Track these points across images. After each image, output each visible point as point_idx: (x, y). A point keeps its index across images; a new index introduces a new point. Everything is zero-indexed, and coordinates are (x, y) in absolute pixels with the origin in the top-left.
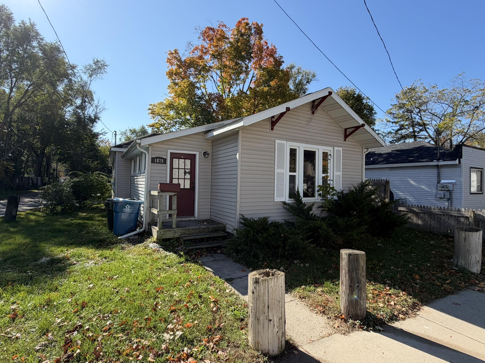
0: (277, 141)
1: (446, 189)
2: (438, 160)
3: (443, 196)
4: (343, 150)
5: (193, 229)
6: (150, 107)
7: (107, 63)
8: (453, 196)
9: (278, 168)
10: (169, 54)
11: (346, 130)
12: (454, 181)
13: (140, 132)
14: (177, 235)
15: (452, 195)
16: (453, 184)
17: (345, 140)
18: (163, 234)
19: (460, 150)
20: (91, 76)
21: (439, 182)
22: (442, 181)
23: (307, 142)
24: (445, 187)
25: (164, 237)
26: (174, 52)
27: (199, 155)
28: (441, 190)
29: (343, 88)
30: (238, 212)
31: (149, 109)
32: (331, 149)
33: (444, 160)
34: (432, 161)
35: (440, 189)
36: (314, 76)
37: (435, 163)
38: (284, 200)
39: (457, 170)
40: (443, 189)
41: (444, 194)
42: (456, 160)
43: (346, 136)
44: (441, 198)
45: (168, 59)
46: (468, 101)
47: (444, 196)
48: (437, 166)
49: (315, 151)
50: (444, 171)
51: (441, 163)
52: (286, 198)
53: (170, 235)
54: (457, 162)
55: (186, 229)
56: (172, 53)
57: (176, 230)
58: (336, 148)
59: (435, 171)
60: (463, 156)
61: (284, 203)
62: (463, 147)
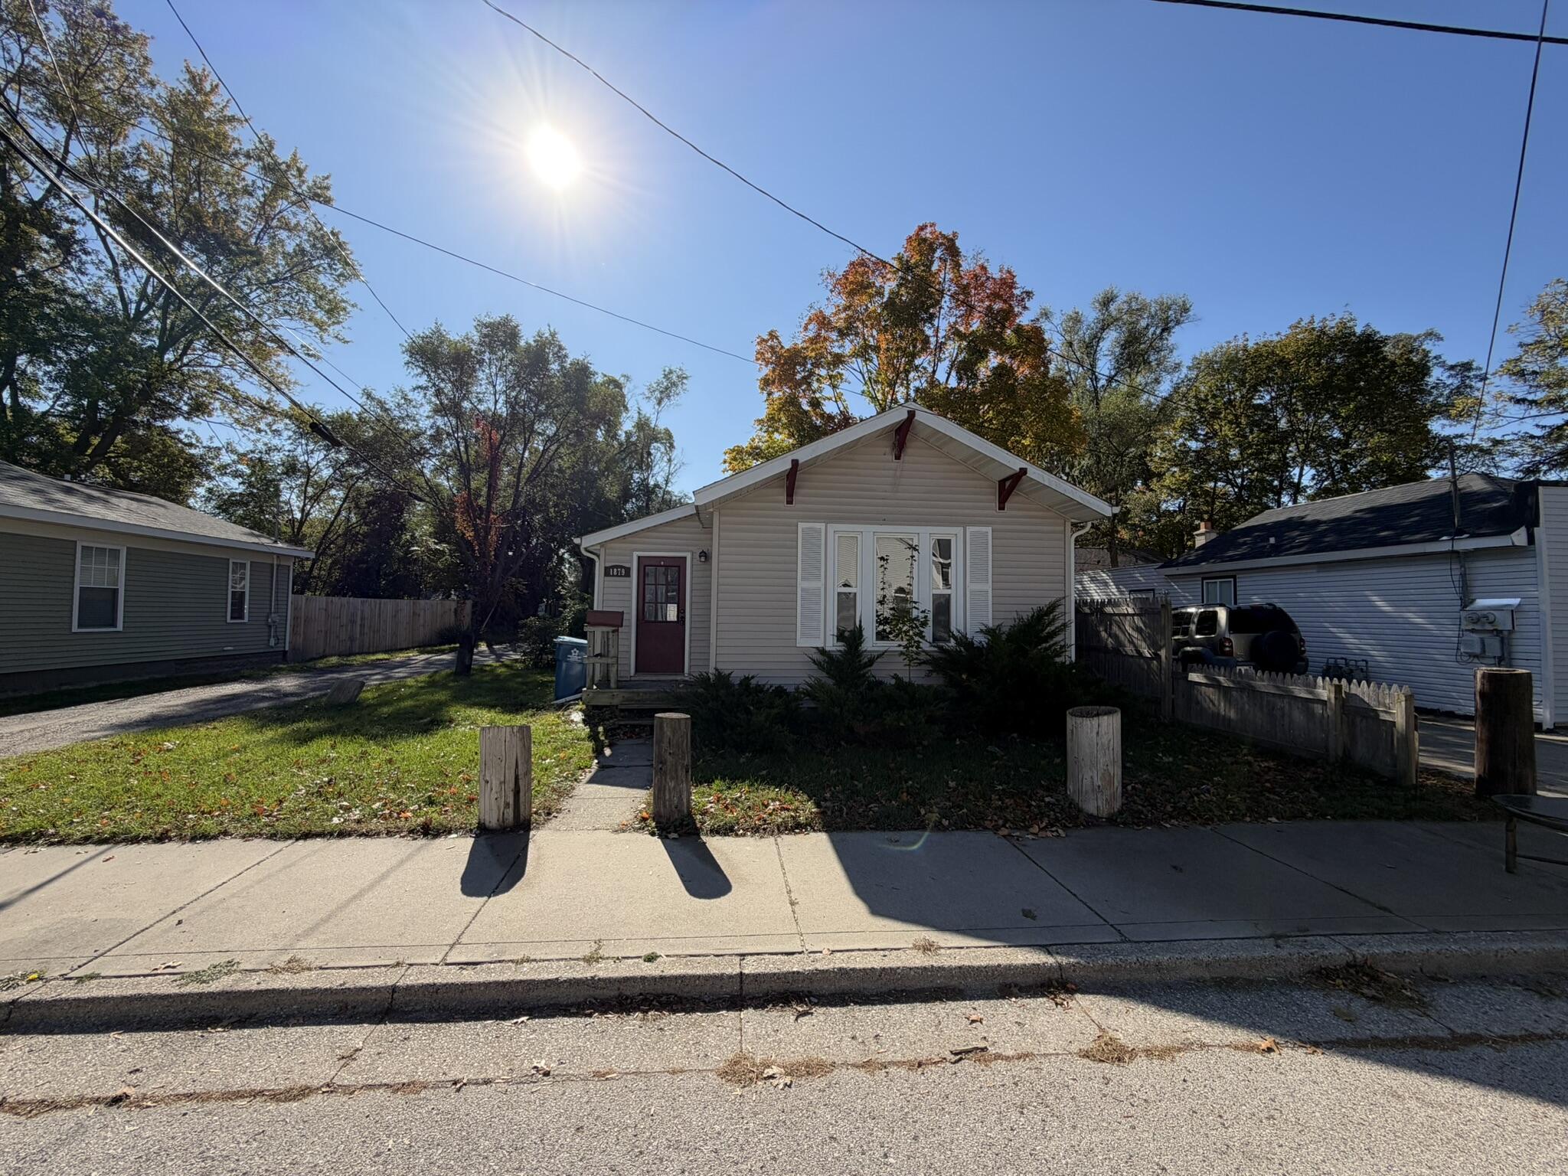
0: (801, 526)
1: (1489, 627)
2: (1455, 534)
3: (1477, 650)
4: (993, 531)
5: (645, 693)
8: (1515, 649)
9: (803, 579)
11: (998, 485)
12: (1515, 601)
14: (615, 702)
15: (1510, 645)
16: (1513, 611)
17: (1002, 508)
19: (1530, 500)
21: (1466, 605)
22: (1478, 603)
23: (886, 521)
24: (1482, 621)
25: (594, 704)
27: (692, 559)
28: (1473, 631)
30: (712, 665)
32: (959, 530)
33: (1473, 536)
34: (1436, 539)
35: (1470, 627)
36: (1186, 310)
37: (1444, 545)
38: (820, 645)
39: (1526, 564)
40: (1477, 627)
41: (1483, 644)
42: (1516, 532)
43: (1001, 500)
44: (1476, 656)
47: (1484, 650)
48: (1454, 554)
49: (913, 539)
50: (1482, 570)
51: (1468, 544)
52: (828, 641)
53: (604, 700)
54: (1519, 537)
55: (632, 692)
56: (765, 341)
57: (616, 692)
58: (970, 529)
59: (1451, 570)
60: (1542, 518)
61: (822, 651)
62: (1541, 489)
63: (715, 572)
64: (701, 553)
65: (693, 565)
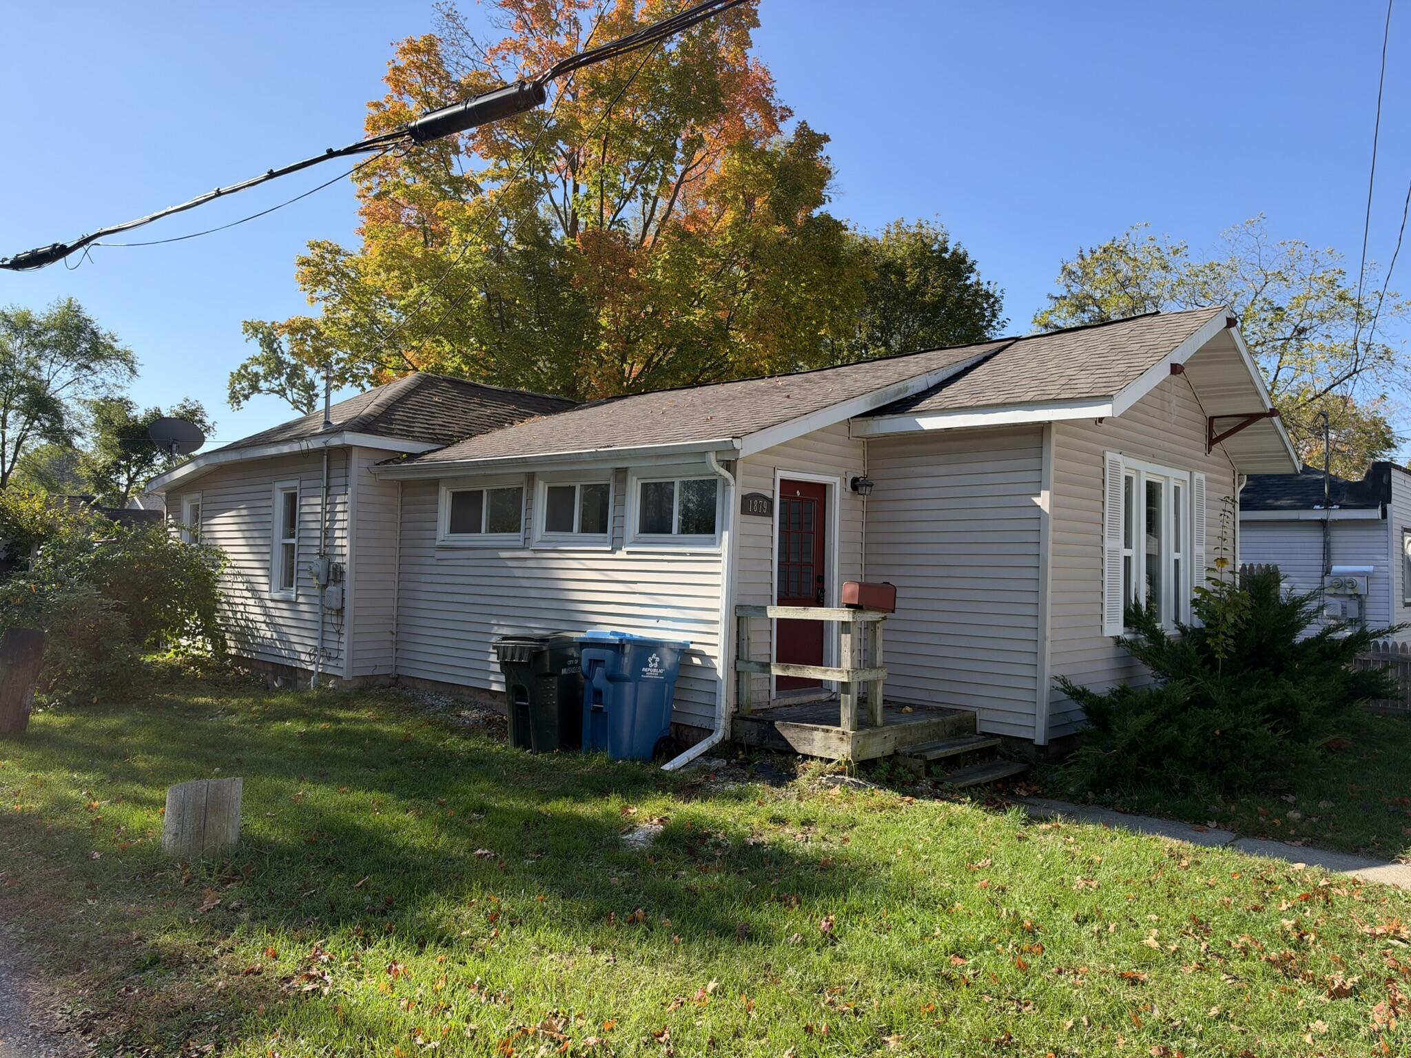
0: (1109, 456)
1: (1350, 592)
2: (1327, 505)
3: (1339, 613)
4: (1207, 479)
6: (310, 254)
8: (1368, 611)
9: (1109, 537)
10: (404, 51)
11: (1211, 419)
12: (1370, 568)
15: (1365, 608)
16: (1368, 576)
17: (1209, 452)
19: (1385, 479)
21: (1327, 572)
22: (1335, 568)
23: (1153, 458)
24: (1345, 587)
26: (422, 45)
27: (840, 487)
28: (1335, 595)
30: (1048, 672)
32: (1187, 476)
33: (1343, 507)
34: (1309, 507)
35: (1332, 591)
37: (1318, 513)
38: (1117, 633)
39: (1377, 535)
40: (1339, 592)
41: (1344, 608)
42: (1377, 507)
43: (1212, 441)
44: (1334, 618)
45: (396, 69)
47: (1344, 613)
48: (1323, 524)
49: (1162, 485)
50: (1338, 536)
51: (1337, 514)
54: (1378, 513)
56: (418, 51)
57: (887, 732)
58: (1196, 475)
59: (1316, 537)
60: (1393, 497)
62: (1394, 472)
63: (1051, 524)
64: (855, 480)
65: (842, 499)
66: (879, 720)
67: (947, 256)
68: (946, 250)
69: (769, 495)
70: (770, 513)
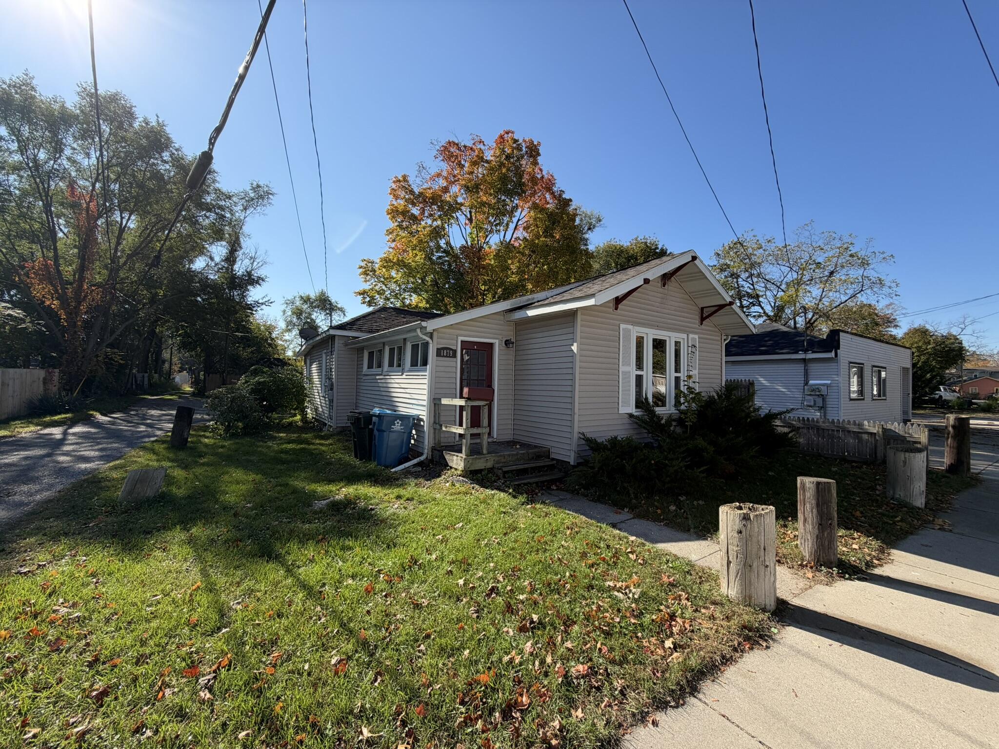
0: (622, 326)
1: (818, 393)
2: (806, 351)
3: (812, 404)
4: (699, 338)
5: (509, 455)
6: (363, 264)
7: (274, 191)
8: (827, 403)
9: (623, 365)
10: (394, 182)
11: (702, 309)
12: (829, 382)
13: (317, 300)
14: (489, 465)
15: (826, 401)
16: (828, 386)
17: (701, 324)
18: (472, 464)
19: (837, 338)
20: (245, 209)
21: (806, 383)
22: (811, 382)
23: (658, 327)
24: (815, 391)
25: (472, 468)
26: (401, 179)
27: (499, 344)
28: (810, 395)
29: (639, 239)
30: (576, 430)
31: (361, 267)
32: (685, 336)
33: (813, 352)
34: (796, 352)
35: (809, 393)
36: (600, 221)
37: (801, 355)
38: (630, 412)
39: (832, 365)
40: (812, 393)
41: (815, 401)
42: (831, 351)
43: (703, 319)
44: (810, 406)
45: (393, 189)
46: (820, 263)
47: (815, 404)
48: (804, 360)
49: (665, 341)
50: (814, 368)
51: (810, 356)
52: (631, 409)
53: (480, 464)
54: (833, 354)
55: (500, 456)
56: (399, 181)
57: (489, 457)
58: (691, 336)
59: (800, 368)
60: (841, 346)
61: (631, 416)
62: (841, 334)
63: (578, 358)
64: (506, 341)
65: (500, 350)
66: (485, 451)
67: (657, 251)
68: (658, 248)
69: (454, 348)
70: (454, 356)
